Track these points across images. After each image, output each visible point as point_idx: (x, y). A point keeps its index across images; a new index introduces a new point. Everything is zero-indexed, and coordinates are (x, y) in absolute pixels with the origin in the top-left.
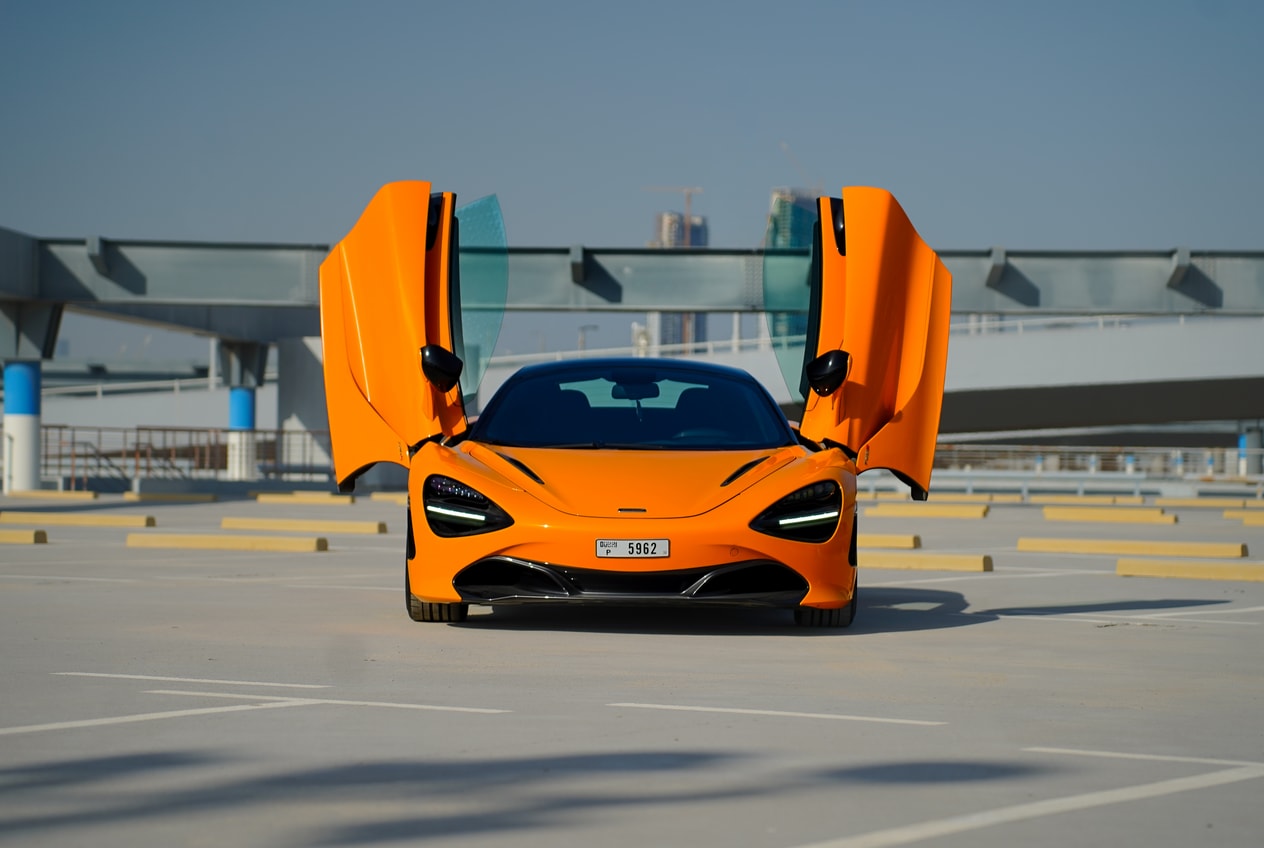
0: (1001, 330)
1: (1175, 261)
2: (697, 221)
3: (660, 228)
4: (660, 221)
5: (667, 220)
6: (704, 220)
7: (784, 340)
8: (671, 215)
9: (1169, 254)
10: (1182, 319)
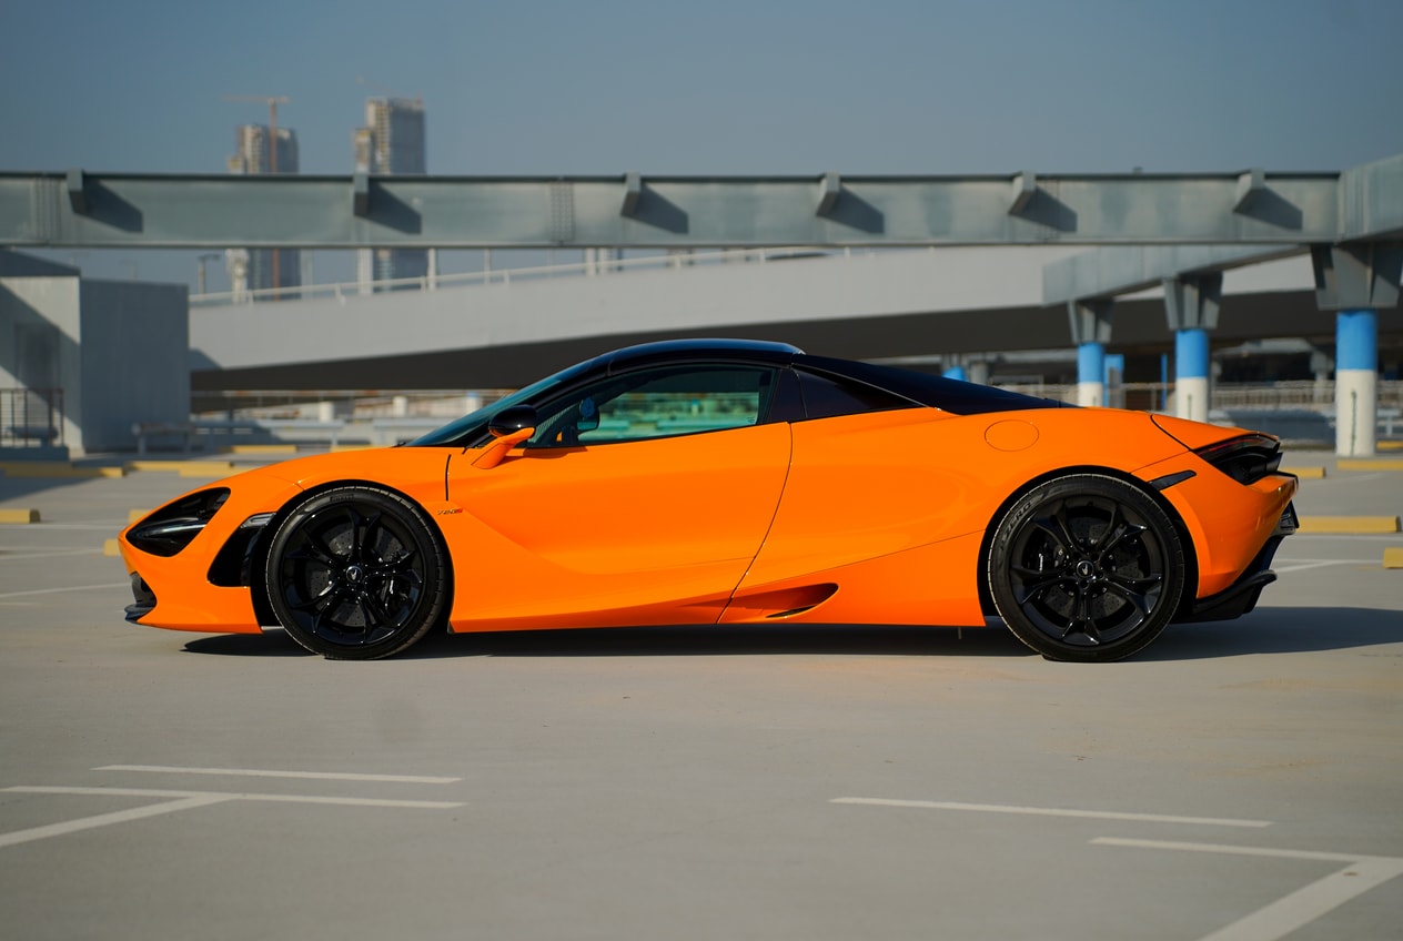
0: (620, 269)
1: (1018, 185)
2: (286, 135)
3: (241, 143)
4: (242, 134)
5: (249, 133)
6: (292, 133)
7: (386, 282)
8: (253, 128)
9: (1010, 179)
10: (847, 251)
